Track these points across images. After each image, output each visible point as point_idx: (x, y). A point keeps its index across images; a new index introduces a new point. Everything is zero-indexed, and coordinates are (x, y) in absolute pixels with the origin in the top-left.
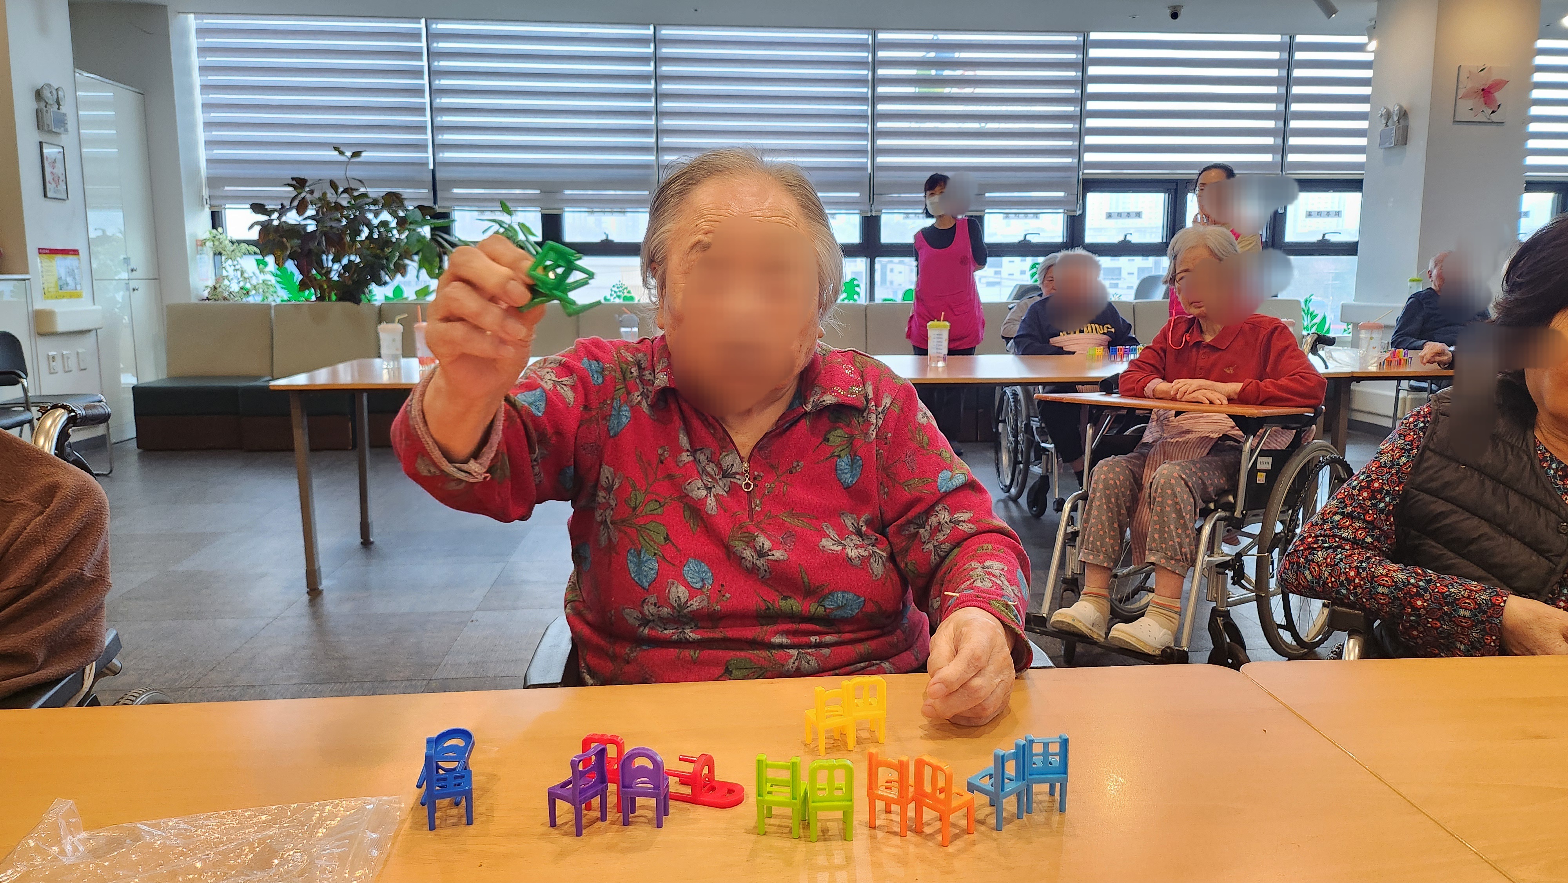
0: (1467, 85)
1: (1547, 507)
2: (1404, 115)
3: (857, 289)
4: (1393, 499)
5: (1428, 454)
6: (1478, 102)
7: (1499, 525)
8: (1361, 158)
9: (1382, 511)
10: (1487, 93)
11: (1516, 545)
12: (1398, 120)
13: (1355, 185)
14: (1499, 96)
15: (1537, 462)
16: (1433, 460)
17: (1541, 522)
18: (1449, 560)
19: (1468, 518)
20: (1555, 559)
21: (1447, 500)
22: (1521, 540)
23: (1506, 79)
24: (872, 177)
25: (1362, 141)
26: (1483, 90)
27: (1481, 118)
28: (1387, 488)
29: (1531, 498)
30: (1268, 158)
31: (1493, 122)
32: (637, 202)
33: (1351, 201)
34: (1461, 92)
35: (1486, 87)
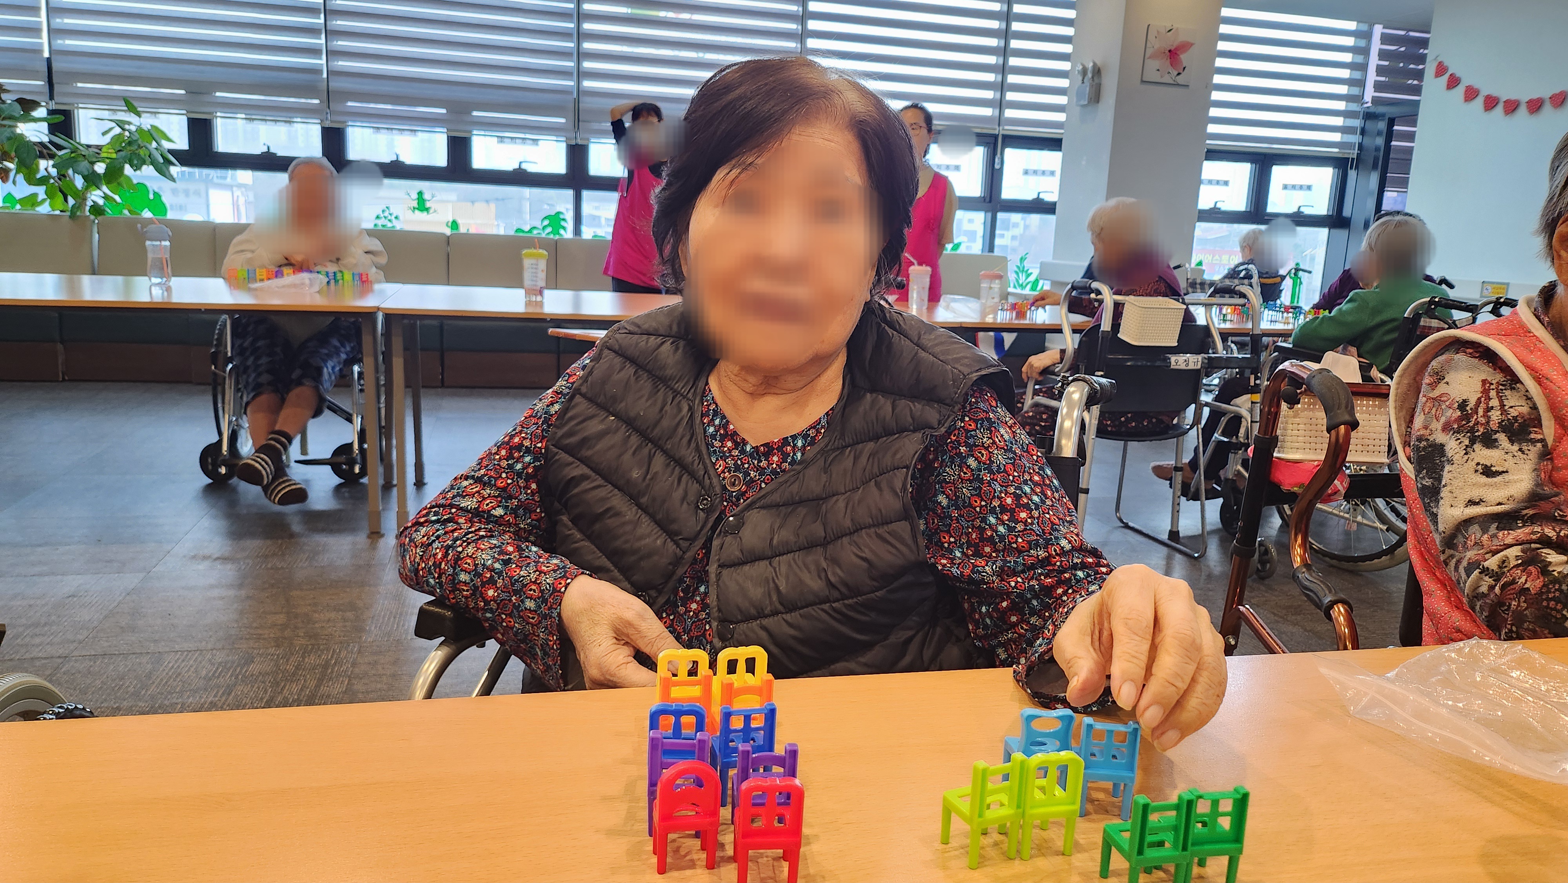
0: (1156, 44)
1: (693, 475)
2: (1097, 72)
3: (563, 223)
4: (536, 459)
5: (578, 399)
6: (1162, 63)
7: (631, 497)
8: (1061, 117)
9: (519, 474)
10: (1173, 55)
11: (646, 526)
12: (1093, 77)
13: (1054, 144)
14: (1184, 57)
15: (698, 415)
16: (582, 406)
17: (678, 494)
18: (576, 542)
19: (599, 486)
20: (684, 544)
21: (584, 461)
22: (652, 517)
23: (1192, 41)
24: (577, 101)
25: (1062, 100)
26: (1170, 51)
27: (1167, 79)
28: (527, 443)
29: (679, 462)
30: (987, 112)
31: (1178, 85)
32: (307, 112)
33: (1052, 159)
34: (1149, 52)
35: (1172, 48)
